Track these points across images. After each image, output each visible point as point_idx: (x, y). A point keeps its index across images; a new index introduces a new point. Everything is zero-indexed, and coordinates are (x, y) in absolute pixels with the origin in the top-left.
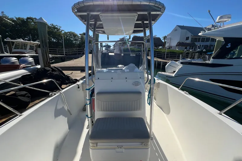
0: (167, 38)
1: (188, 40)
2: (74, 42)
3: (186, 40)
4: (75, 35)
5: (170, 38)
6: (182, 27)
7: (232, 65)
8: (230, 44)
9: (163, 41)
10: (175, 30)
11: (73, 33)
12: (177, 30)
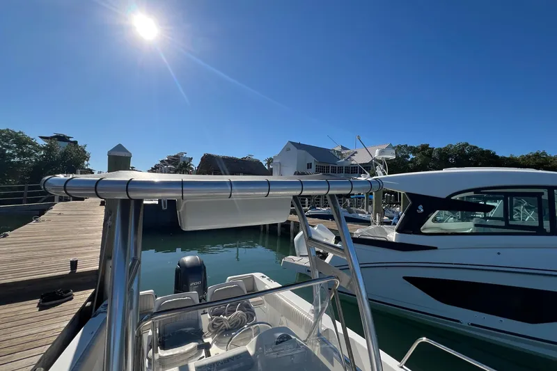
0: (274, 161)
1: (311, 168)
2: (17, 159)
3: (308, 168)
4: (21, 141)
5: (279, 163)
6: (299, 146)
7: (436, 248)
8: (421, 206)
9: (267, 167)
10: (287, 149)
11: (16, 134)
12: (289, 149)
